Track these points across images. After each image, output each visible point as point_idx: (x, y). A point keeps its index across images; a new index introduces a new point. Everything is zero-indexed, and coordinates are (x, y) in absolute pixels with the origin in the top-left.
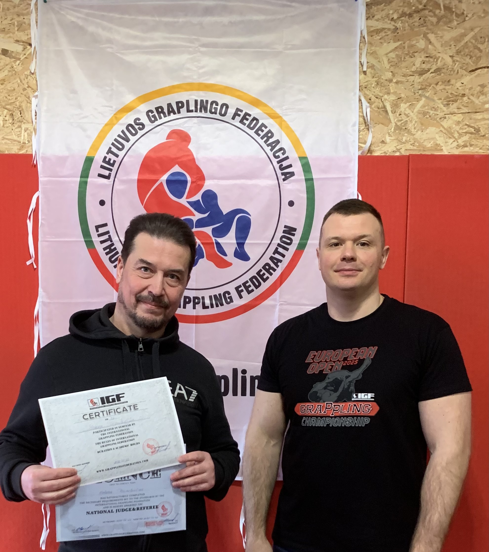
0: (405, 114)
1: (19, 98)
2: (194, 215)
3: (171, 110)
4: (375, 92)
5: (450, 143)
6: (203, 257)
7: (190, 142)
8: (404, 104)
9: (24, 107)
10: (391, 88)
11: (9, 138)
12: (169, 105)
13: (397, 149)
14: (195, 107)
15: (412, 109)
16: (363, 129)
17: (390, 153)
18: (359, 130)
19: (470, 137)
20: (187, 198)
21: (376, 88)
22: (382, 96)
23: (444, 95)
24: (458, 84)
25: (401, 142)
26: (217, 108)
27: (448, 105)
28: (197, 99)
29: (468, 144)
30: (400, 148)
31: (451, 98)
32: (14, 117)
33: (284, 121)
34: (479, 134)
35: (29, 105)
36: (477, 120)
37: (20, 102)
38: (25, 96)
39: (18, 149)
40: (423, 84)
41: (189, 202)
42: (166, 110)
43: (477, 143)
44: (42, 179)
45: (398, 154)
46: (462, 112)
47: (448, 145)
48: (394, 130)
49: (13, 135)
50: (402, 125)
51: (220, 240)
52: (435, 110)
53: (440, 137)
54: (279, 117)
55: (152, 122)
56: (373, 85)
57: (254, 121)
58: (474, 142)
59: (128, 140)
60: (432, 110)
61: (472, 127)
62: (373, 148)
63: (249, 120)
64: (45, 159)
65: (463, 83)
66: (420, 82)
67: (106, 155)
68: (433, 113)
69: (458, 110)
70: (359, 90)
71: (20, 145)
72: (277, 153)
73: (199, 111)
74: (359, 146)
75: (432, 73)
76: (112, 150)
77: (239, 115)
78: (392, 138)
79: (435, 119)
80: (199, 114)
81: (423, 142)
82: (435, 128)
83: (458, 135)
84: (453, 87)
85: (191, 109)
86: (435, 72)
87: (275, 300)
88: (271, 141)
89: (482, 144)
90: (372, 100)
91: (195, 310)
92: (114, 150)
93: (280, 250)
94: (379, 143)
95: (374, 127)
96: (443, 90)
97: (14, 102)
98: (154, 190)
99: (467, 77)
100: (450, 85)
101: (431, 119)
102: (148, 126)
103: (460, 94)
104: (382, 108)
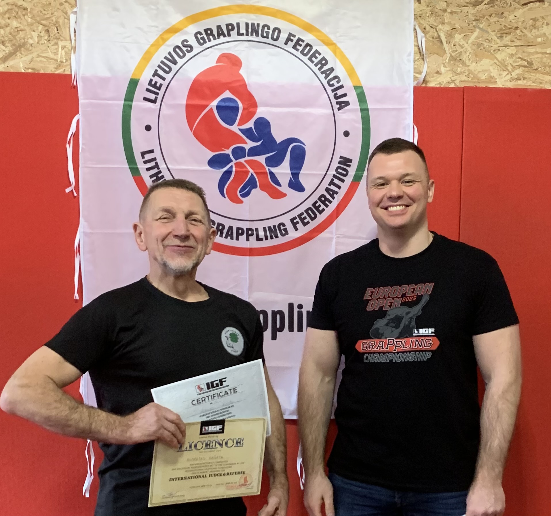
0: (460, 45)
1: (55, 13)
2: (246, 143)
3: (220, 32)
4: (429, 22)
5: (503, 76)
6: (256, 187)
7: (241, 67)
8: (458, 35)
9: (61, 24)
10: (445, 18)
11: (45, 56)
12: (219, 27)
13: (452, 80)
14: (246, 30)
15: (466, 40)
16: (418, 59)
17: (445, 84)
18: (414, 60)
19: (524, 71)
20: (239, 125)
21: (431, 18)
22: (437, 26)
23: (497, 27)
24: (511, 17)
25: (456, 73)
26: (269, 32)
27: (502, 37)
28: (247, 22)
29: (521, 77)
30: (455, 79)
31: (504, 30)
32: (50, 33)
33: (339, 48)
34: (532, 67)
35: (66, 20)
36: (529, 54)
37: (56, 17)
38: (62, 11)
39: (54, 68)
40: (477, 15)
41: (240, 130)
42: (215, 33)
43: (530, 76)
44: (82, 101)
45: (452, 85)
46: (515, 44)
47: (502, 78)
48: (449, 60)
49: (49, 52)
50: (457, 56)
51: (273, 170)
52: (489, 42)
53: (494, 69)
54: (333, 44)
55: (201, 44)
56: (428, 15)
57: (308, 46)
58: (527, 75)
59: (175, 63)
60: (486, 41)
61: (524, 60)
62: (428, 78)
63: (302, 46)
64: (85, 80)
65: (516, 16)
66: (473, 13)
67: (152, 78)
68: (487, 46)
69: (512, 42)
70: (414, 18)
71: (57, 63)
72: (331, 81)
73: (250, 34)
74: (414, 76)
75: (485, 4)
76: (158, 72)
77: (292, 41)
78: (448, 69)
79: (489, 51)
80: (249, 38)
81: (477, 74)
82: (488, 60)
83: (512, 67)
84: (506, 19)
85: (241, 32)
86: (488, 4)
87: (332, 233)
88: (325, 68)
89: (536, 78)
90: (427, 30)
91: (248, 242)
92: (160, 72)
93: (336, 181)
94: (434, 73)
95: (429, 57)
96: (497, 22)
97: (50, 17)
98: (204, 115)
99: (520, 10)
100: (503, 17)
101: (486, 51)
102: (197, 48)
103: (513, 26)
104: (436, 38)
